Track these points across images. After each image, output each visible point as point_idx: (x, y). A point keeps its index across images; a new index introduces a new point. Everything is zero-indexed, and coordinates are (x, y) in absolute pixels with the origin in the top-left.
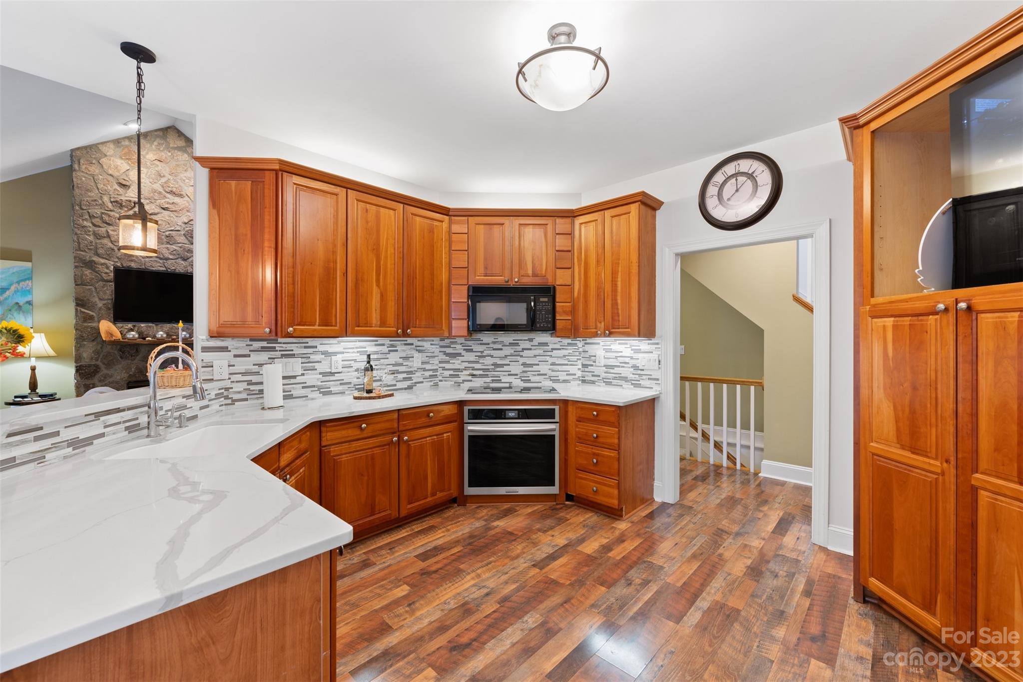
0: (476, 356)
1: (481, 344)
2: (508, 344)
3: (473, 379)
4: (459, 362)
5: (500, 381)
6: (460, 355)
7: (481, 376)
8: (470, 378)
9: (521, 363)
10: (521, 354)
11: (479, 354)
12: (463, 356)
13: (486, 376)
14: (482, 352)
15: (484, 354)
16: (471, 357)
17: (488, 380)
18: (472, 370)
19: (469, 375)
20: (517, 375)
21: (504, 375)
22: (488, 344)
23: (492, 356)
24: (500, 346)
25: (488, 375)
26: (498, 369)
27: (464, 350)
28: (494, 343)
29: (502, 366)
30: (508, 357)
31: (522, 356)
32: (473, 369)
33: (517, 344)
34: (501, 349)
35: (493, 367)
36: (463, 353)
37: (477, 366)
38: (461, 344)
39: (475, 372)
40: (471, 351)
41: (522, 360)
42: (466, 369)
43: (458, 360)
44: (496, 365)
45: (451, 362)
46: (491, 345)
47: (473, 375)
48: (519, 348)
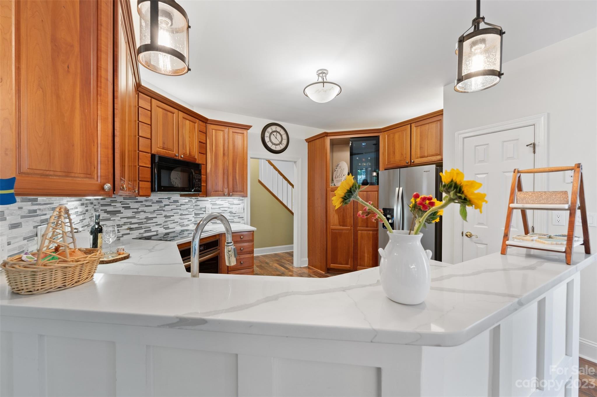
0: (133, 212)
1: (137, 202)
2: (155, 202)
3: (131, 232)
4: (119, 218)
5: (150, 231)
6: (119, 212)
7: (137, 229)
8: (128, 231)
9: (163, 215)
10: (164, 208)
11: (136, 210)
12: (122, 213)
13: (140, 228)
14: (137, 209)
15: (139, 210)
16: (128, 213)
17: (142, 231)
18: (130, 224)
19: (127, 229)
20: (161, 224)
21: (153, 226)
22: (142, 202)
23: (145, 212)
24: (150, 204)
25: (141, 227)
26: (149, 222)
27: (123, 207)
28: (146, 201)
29: (152, 218)
30: (156, 212)
31: (164, 210)
32: (131, 223)
33: (161, 202)
34: (151, 206)
35: (145, 220)
36: (122, 210)
37: (134, 221)
38: (121, 202)
39: (132, 226)
40: (129, 208)
41: (164, 213)
42: (125, 224)
43: (118, 216)
44: (147, 218)
45: (112, 219)
46: (144, 203)
47: (131, 229)
48: (162, 205)
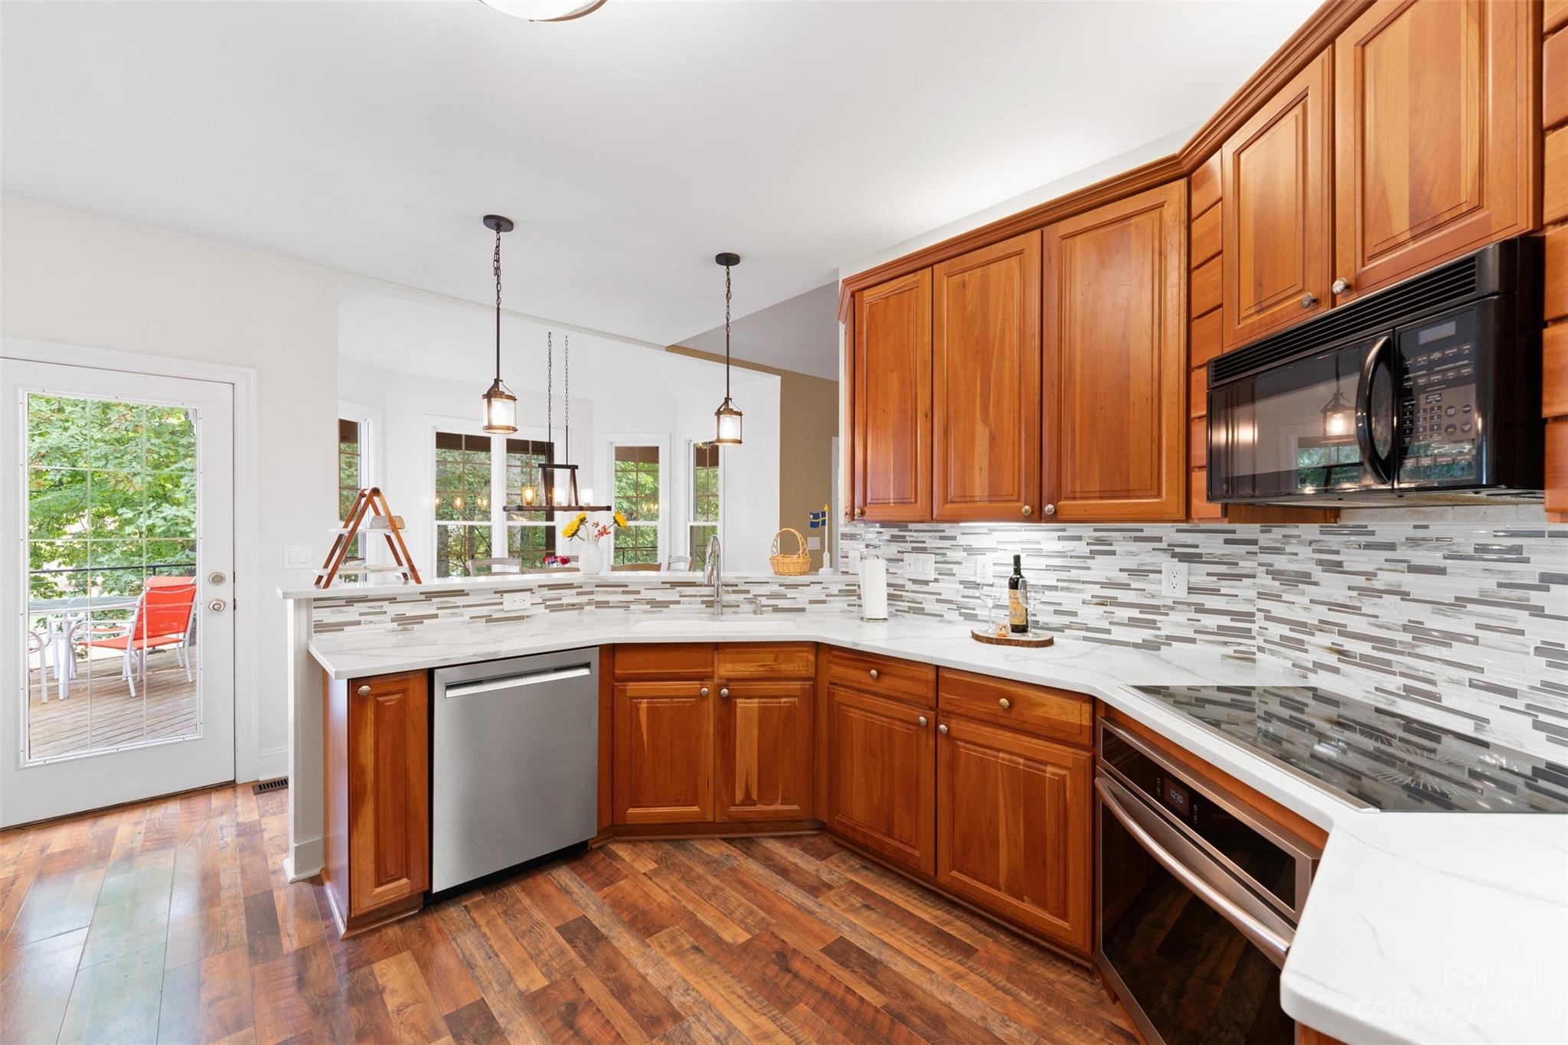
0: (1351, 588)
1: (1368, 546)
2: (1470, 551)
3: (1343, 666)
4: (1305, 601)
5: (1432, 699)
6: (1305, 578)
7: (1366, 662)
8: (1332, 660)
9: (1533, 640)
10: (1536, 598)
11: (1361, 581)
12: (1316, 584)
13: (1385, 667)
14: (1370, 576)
15: (1377, 584)
16: (1334, 587)
17: (1394, 683)
18: (1340, 633)
19: (1331, 650)
20: (1511, 693)
21: (1453, 682)
22: (1391, 547)
23: (1404, 595)
24: (1435, 558)
25: (1389, 663)
26: (1429, 650)
27: (1320, 562)
28: (1413, 542)
29: (1448, 638)
30: (1470, 607)
31: (1538, 611)
32: (1344, 633)
33: (1516, 554)
34: (1441, 571)
35: (1407, 637)
36: (1317, 574)
37: (1355, 623)
38: (1311, 543)
39: (1349, 645)
40: (1336, 567)
41: (1539, 631)
42: (1324, 626)
43: (1303, 593)
44: (1414, 628)
45: (1285, 597)
46: (1401, 553)
47: (1342, 653)
48: (1529, 573)
